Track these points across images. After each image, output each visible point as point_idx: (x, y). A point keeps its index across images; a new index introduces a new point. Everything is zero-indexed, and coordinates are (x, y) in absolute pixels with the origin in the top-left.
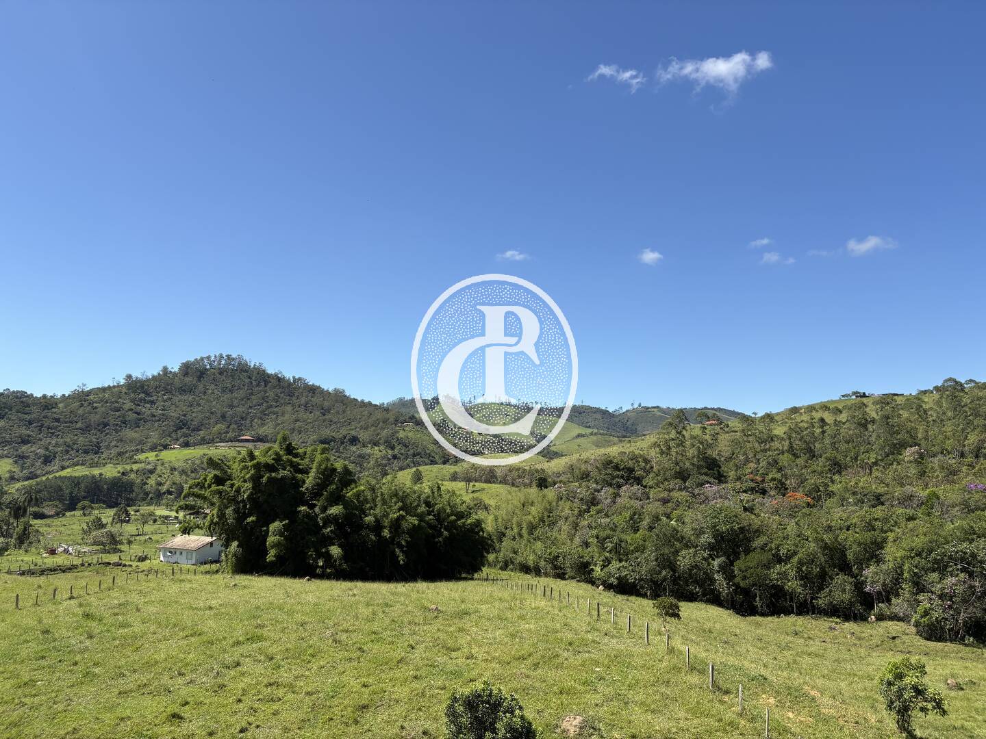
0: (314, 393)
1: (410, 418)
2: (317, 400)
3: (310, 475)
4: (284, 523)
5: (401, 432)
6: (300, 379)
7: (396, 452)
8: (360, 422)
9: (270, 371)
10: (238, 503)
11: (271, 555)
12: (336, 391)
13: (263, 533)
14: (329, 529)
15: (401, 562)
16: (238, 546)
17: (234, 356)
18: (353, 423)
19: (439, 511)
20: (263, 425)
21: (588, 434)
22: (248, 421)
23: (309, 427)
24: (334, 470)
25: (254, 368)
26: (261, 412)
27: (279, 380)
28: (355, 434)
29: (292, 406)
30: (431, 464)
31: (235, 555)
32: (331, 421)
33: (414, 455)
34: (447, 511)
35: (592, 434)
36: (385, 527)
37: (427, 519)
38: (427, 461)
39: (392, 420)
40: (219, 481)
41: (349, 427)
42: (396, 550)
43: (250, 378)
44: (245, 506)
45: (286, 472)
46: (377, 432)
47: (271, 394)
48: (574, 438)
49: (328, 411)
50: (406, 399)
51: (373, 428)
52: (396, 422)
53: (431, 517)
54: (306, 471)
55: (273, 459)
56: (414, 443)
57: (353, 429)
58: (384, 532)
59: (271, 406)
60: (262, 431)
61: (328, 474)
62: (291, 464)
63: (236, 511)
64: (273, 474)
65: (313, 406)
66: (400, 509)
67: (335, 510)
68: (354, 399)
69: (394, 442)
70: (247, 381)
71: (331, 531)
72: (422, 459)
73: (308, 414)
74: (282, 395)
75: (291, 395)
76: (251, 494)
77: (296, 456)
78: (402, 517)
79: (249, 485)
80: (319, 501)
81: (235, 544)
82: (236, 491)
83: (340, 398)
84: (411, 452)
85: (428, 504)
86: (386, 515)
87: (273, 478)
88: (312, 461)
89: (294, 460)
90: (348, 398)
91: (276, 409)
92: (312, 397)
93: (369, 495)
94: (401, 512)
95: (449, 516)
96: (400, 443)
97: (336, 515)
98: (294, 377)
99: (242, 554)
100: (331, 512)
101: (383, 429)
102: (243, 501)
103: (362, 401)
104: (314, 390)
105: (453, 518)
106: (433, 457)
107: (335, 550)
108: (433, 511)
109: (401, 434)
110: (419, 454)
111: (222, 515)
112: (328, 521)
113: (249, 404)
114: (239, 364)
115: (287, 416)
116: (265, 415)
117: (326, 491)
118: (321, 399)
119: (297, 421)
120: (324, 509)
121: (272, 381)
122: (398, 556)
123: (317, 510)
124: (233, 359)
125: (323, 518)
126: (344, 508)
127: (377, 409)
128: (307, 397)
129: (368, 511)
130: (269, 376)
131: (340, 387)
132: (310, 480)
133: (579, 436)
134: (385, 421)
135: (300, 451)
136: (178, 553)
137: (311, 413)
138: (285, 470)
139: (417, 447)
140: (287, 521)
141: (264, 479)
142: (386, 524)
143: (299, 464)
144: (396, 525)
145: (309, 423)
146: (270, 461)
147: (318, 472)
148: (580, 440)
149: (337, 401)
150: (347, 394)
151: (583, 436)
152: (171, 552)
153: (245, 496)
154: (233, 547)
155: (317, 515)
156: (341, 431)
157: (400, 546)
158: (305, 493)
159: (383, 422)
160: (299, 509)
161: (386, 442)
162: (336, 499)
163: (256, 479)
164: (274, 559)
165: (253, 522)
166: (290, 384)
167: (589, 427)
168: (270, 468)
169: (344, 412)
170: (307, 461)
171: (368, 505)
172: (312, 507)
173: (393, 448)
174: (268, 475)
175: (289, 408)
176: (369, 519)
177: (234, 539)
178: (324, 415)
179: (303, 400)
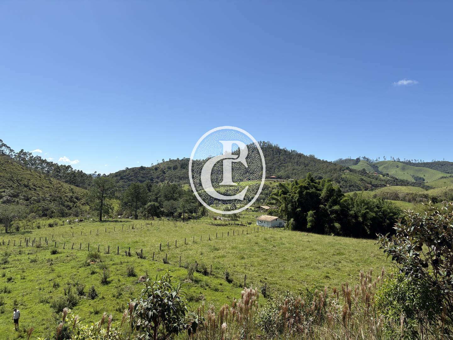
0: (300, 157)
1: (347, 168)
2: (302, 160)
3: (323, 191)
4: (314, 212)
5: (343, 175)
6: (294, 151)
7: (341, 184)
8: (323, 170)
9: (281, 148)
10: (293, 202)
11: (309, 225)
12: (311, 156)
13: (304, 216)
14: (333, 216)
15: (369, 233)
16: (294, 220)
17: (266, 142)
18: (319, 171)
19: (384, 211)
20: (279, 171)
21: (448, 176)
22: (273, 170)
23: (299, 172)
24: (333, 190)
25: (274, 146)
26: (278, 166)
27: (285, 151)
28: (321, 175)
29: (291, 163)
30: (359, 191)
31: (292, 224)
32: (309, 170)
33: (350, 186)
34: (388, 211)
35: (450, 176)
36: (359, 216)
37: (378, 214)
38: (357, 189)
39: (338, 169)
40: (285, 193)
41: (318, 172)
42: (365, 227)
43: (273, 151)
44: (296, 204)
45: (313, 190)
46: (331, 175)
47: (282, 158)
48: (439, 179)
49: (308, 165)
50: (343, 159)
51: (329, 173)
52: (340, 170)
53: (380, 213)
54: (321, 190)
55: (307, 184)
56: (350, 180)
57: (319, 173)
58: (359, 219)
59: (282, 163)
60: (280, 174)
61: (331, 191)
62: (314, 186)
63: (292, 206)
64: (308, 191)
65: (300, 163)
66: (366, 209)
67: (336, 207)
68: (319, 159)
69: (339, 180)
70: (272, 152)
71: (334, 217)
72: (354, 188)
73: (298, 167)
74: (287, 158)
75: (290, 158)
76: (298, 199)
77: (315, 183)
78: (367, 212)
79: (297, 195)
80: (327, 203)
81: (292, 220)
82: (292, 197)
83: (312, 159)
84: (348, 185)
85: (378, 207)
86: (360, 211)
87: (308, 192)
88: (323, 185)
89: (315, 185)
90: (316, 159)
91: (284, 165)
92: (300, 159)
93: (350, 202)
94: (367, 210)
95: (389, 213)
96: (343, 180)
97: (337, 210)
98: (291, 150)
99: (295, 224)
100: (334, 208)
101: (334, 173)
102: (295, 202)
103: (323, 160)
104: (300, 156)
105: (391, 214)
106: (359, 187)
107: (337, 225)
108: (381, 211)
109: (343, 176)
110: (352, 186)
111: (286, 207)
112: (333, 212)
113: (273, 162)
114: (268, 145)
115: (289, 168)
116: (280, 167)
117: (331, 199)
118: (304, 160)
119: (294, 170)
120: (331, 207)
121: (282, 152)
122: (367, 230)
123: (327, 207)
124: (266, 143)
125: (330, 210)
126: (340, 207)
127: (330, 164)
128: (297, 159)
129: (351, 209)
130: (281, 150)
131: (312, 154)
132: (323, 194)
133: (442, 178)
134: (335, 170)
135: (317, 181)
136: (264, 222)
137: (299, 166)
138: (312, 189)
139: (351, 182)
140: (315, 211)
141: (304, 193)
142: (359, 215)
143: (317, 187)
144: (364, 216)
145: (299, 170)
146: (306, 185)
147: (327, 191)
148: (445, 180)
149: (311, 161)
150: (316, 157)
151: (445, 178)
152: (261, 222)
153: (296, 200)
154: (291, 221)
155: (327, 209)
156: (314, 174)
157: (367, 226)
158: (321, 200)
159: (334, 170)
160: (320, 206)
161: (336, 179)
162: (335, 203)
163: (300, 193)
164: (310, 227)
165: (299, 210)
166: (290, 153)
167: (448, 173)
168: (306, 188)
169: (315, 165)
170: (321, 185)
171: (351, 206)
172: (325, 205)
173: (339, 183)
174: (306, 191)
175: (290, 164)
176: (352, 212)
177: (291, 218)
178: (306, 167)
179: (296, 160)
